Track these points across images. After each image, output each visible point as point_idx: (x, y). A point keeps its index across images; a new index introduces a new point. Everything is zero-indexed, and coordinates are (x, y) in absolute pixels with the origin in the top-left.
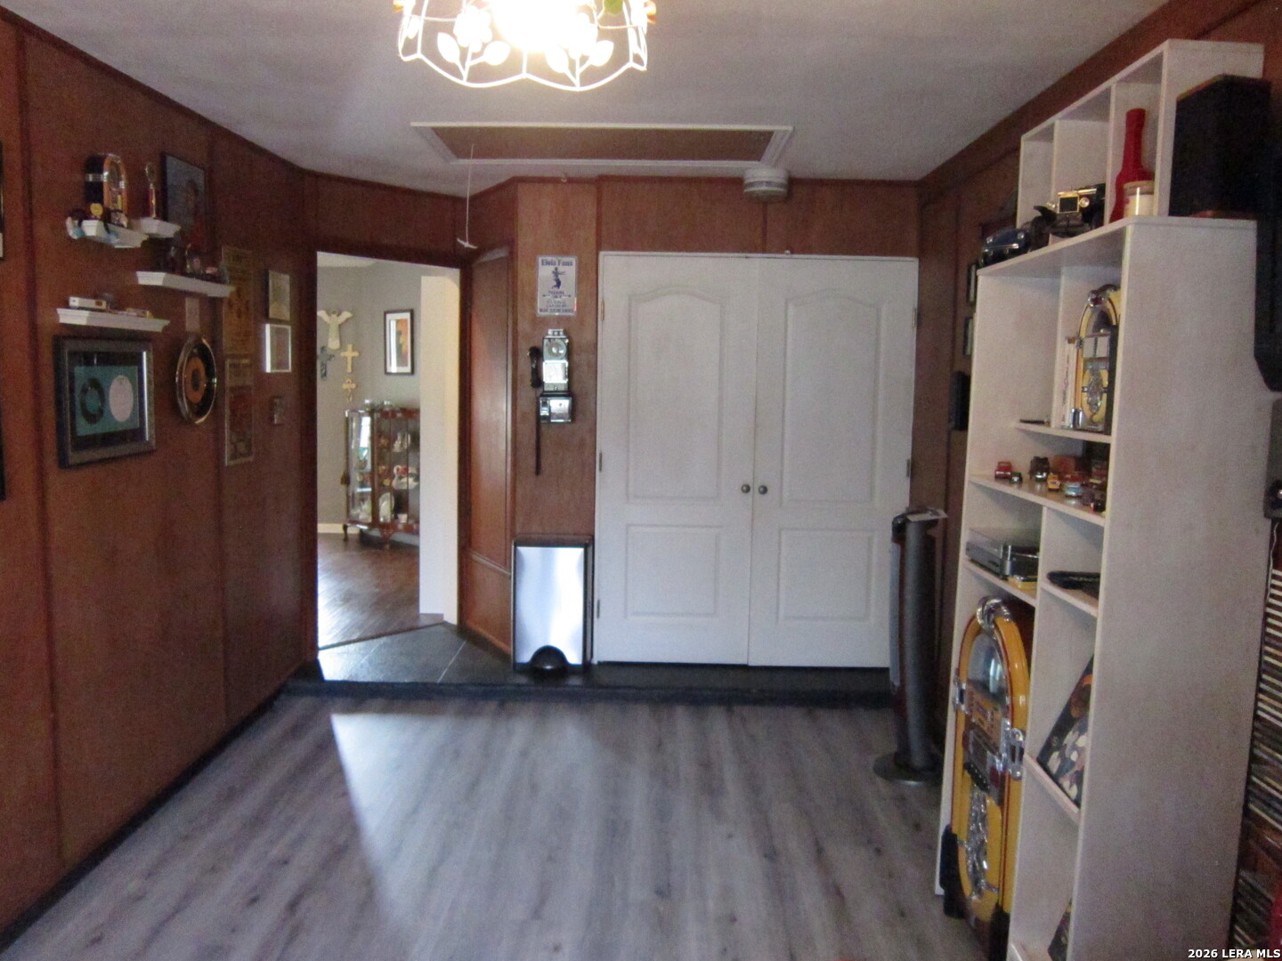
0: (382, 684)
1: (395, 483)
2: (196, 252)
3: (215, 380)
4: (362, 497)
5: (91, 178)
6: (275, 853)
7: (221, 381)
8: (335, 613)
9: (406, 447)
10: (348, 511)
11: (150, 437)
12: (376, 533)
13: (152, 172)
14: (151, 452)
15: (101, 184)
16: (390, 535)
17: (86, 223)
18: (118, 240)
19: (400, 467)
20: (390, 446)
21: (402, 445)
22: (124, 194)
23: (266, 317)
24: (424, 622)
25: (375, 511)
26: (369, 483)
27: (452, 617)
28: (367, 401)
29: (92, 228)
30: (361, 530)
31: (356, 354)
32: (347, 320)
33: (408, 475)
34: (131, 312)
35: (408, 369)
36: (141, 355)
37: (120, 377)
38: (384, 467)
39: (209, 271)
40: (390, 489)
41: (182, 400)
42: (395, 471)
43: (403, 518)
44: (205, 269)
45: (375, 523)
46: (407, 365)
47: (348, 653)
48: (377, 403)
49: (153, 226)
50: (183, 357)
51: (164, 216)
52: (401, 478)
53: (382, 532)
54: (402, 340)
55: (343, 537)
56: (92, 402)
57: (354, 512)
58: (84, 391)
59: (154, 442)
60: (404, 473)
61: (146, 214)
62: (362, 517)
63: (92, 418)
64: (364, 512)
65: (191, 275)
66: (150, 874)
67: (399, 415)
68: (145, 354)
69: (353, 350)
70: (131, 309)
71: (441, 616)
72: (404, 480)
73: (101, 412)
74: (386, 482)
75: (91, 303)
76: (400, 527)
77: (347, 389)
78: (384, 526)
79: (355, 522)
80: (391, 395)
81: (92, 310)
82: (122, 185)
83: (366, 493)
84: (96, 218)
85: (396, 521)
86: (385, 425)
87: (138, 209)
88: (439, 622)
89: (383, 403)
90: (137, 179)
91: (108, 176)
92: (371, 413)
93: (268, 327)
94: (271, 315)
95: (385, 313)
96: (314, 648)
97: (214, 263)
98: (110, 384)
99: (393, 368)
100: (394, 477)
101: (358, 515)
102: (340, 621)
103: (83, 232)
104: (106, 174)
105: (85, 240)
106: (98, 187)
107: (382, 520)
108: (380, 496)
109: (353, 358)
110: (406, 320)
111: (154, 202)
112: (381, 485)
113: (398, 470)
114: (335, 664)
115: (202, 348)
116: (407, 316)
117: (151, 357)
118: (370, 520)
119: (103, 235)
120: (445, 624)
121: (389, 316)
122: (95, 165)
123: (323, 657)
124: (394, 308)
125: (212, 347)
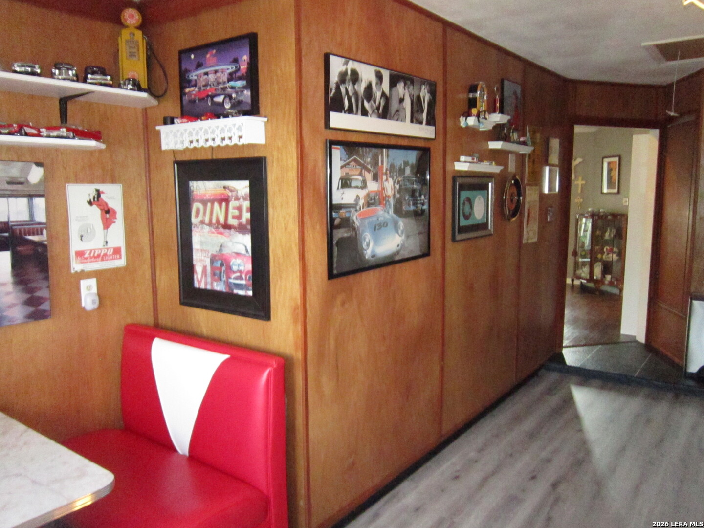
0: (600, 372)
1: (604, 257)
2: (516, 129)
3: (522, 198)
4: (584, 264)
5: (471, 95)
6: (543, 455)
7: (524, 199)
8: (570, 328)
9: (612, 235)
10: (575, 271)
11: (491, 227)
12: (591, 285)
13: (497, 89)
14: (491, 235)
15: (476, 98)
16: (600, 287)
17: (469, 118)
18: (483, 126)
19: (608, 248)
20: (602, 236)
21: (610, 235)
22: (486, 102)
23: (546, 162)
24: (622, 339)
25: (591, 273)
26: (589, 256)
27: (641, 338)
28: (590, 210)
29: (471, 121)
30: (581, 282)
31: (584, 182)
32: (580, 163)
33: (613, 253)
34: (486, 163)
35: (616, 191)
36: (488, 185)
37: (480, 196)
38: (598, 247)
39: (522, 139)
40: (601, 260)
41: (506, 208)
42: (605, 250)
43: (608, 277)
44: (519, 138)
45: (591, 279)
46: (615, 188)
47: (579, 351)
48: (596, 210)
49: (497, 118)
50: (507, 186)
51: (502, 112)
52: (608, 254)
53: (595, 284)
54: (612, 174)
55: (571, 286)
56: (467, 209)
57: (579, 272)
58: (464, 204)
59: (492, 230)
60: (610, 252)
61: (494, 111)
62: (583, 275)
63: (467, 217)
64: (585, 272)
65: (514, 142)
66: (481, 450)
67: (609, 217)
68: (490, 184)
69: (582, 180)
70: (486, 161)
71: (635, 337)
72: (611, 255)
73: (470, 214)
74: (599, 256)
75: (469, 159)
76: (606, 282)
77: (577, 203)
78: (596, 282)
79: (579, 278)
80: (605, 206)
81: (470, 162)
82: (485, 98)
83: (586, 262)
84: (474, 116)
85: (604, 279)
86: (600, 223)
87: (492, 109)
88: (633, 340)
89: (600, 210)
90: (491, 94)
91: (480, 94)
92: (593, 215)
93: (547, 169)
94: (549, 162)
95: (603, 158)
96: (561, 346)
97: (524, 135)
98: (475, 199)
99: (605, 190)
100: (604, 253)
101: (581, 274)
102: (573, 333)
103: (467, 124)
104: (478, 93)
105: (468, 127)
106: (475, 99)
107: (595, 278)
108: (595, 263)
109: (582, 185)
110: (616, 162)
111: (498, 105)
112: (596, 258)
113: (607, 249)
114: (571, 356)
115: (517, 182)
116: (617, 159)
117: (493, 185)
118: (588, 277)
119: (477, 123)
120: (637, 342)
121: (605, 160)
122: (473, 89)
123: (565, 351)
124: (609, 154)
125: (521, 180)
